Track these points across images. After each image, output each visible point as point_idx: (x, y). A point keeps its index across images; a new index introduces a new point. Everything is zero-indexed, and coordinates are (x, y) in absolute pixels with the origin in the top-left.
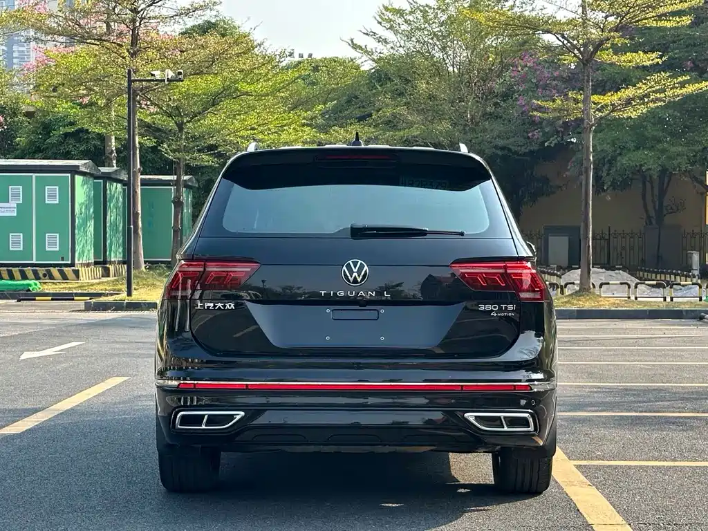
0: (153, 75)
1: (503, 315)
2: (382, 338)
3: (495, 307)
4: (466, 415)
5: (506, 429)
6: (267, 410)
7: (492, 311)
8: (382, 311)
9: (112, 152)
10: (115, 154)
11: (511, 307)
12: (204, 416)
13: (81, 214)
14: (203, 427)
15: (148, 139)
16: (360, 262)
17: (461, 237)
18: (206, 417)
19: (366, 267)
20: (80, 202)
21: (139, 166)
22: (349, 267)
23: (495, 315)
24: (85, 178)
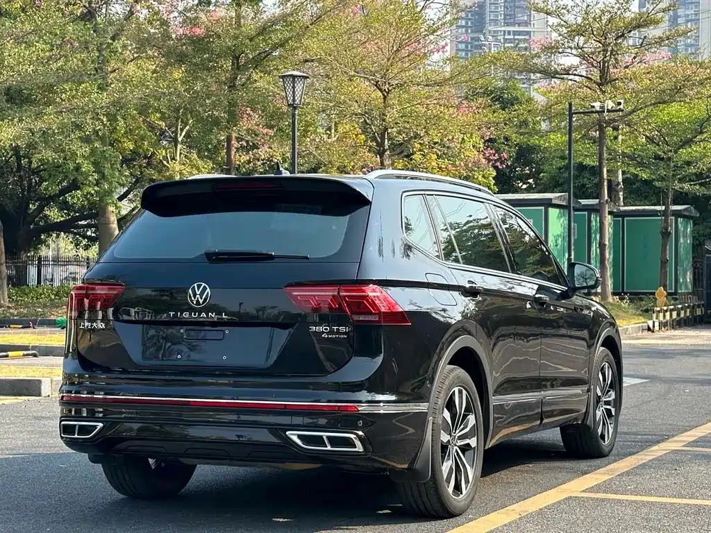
0: (593, 107)
1: (334, 336)
2: (224, 358)
3: (326, 329)
4: (287, 433)
5: (329, 448)
6: (123, 422)
7: (323, 332)
8: (227, 332)
9: (619, 184)
10: (621, 186)
11: (342, 329)
12: (75, 425)
13: (557, 246)
14: (76, 436)
15: (640, 170)
16: (204, 284)
17: (307, 261)
18: (77, 427)
19: (208, 290)
20: (555, 234)
21: (606, 198)
22: (193, 289)
23: (326, 336)
24: (562, 211)
